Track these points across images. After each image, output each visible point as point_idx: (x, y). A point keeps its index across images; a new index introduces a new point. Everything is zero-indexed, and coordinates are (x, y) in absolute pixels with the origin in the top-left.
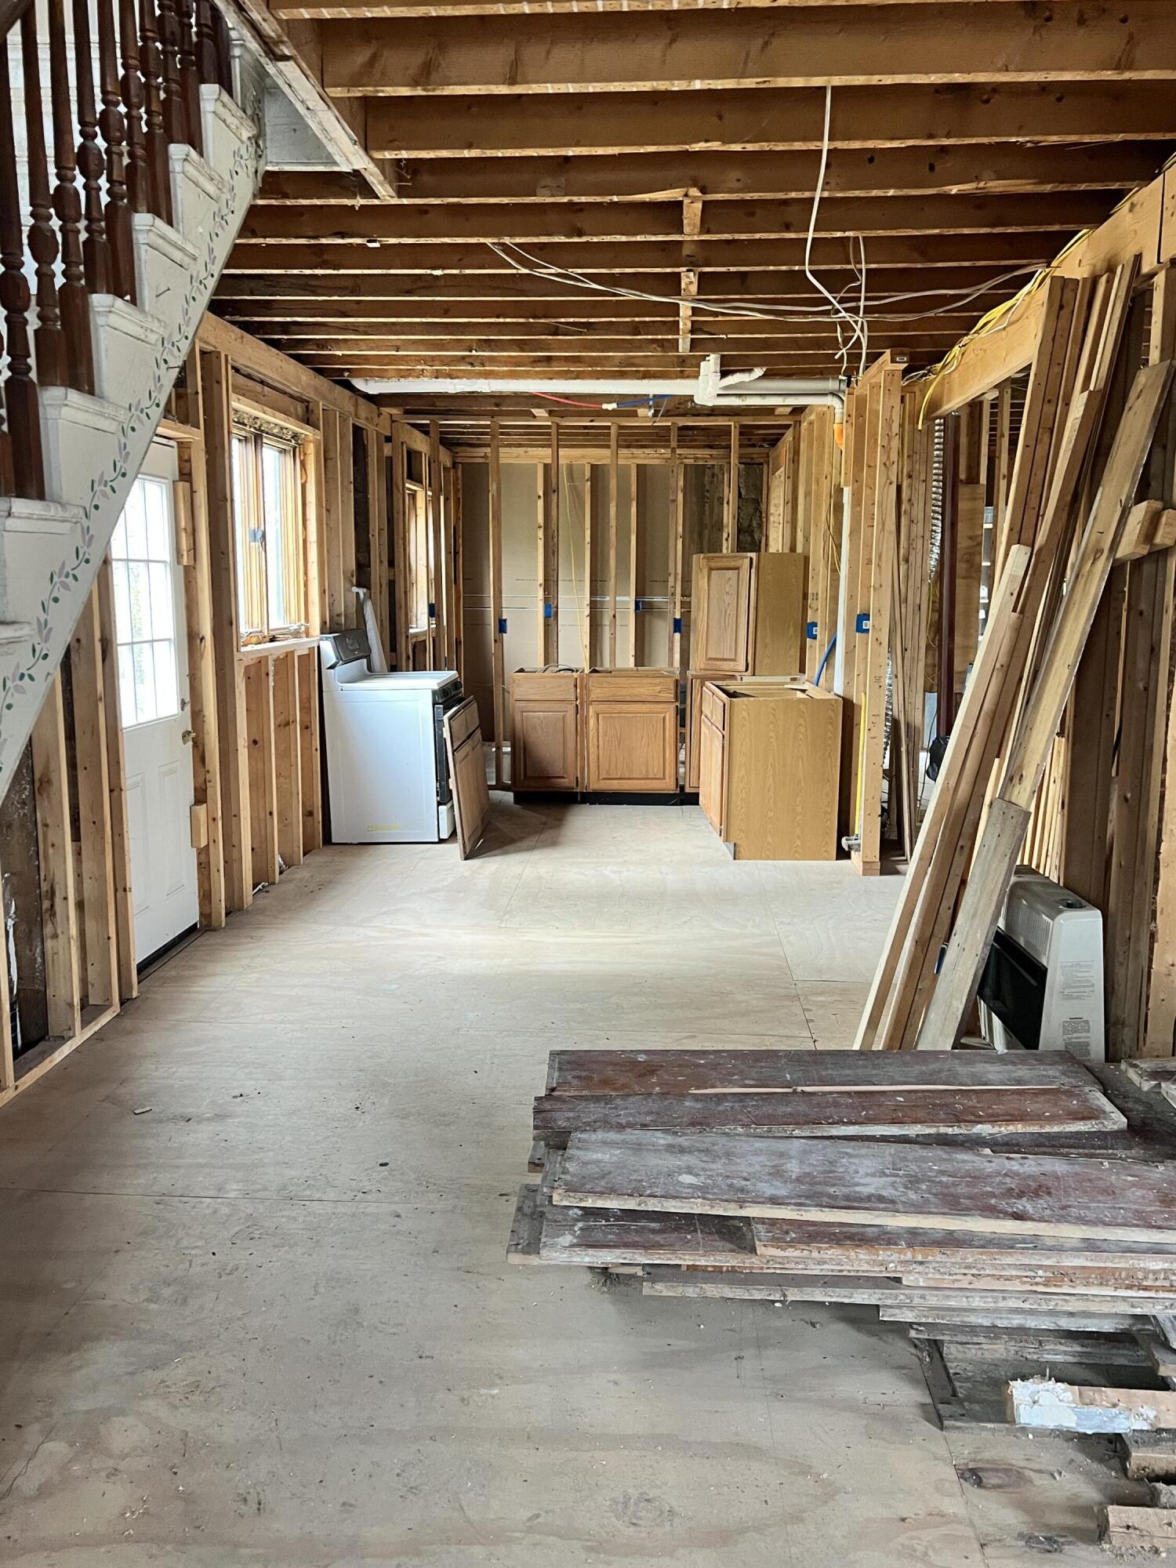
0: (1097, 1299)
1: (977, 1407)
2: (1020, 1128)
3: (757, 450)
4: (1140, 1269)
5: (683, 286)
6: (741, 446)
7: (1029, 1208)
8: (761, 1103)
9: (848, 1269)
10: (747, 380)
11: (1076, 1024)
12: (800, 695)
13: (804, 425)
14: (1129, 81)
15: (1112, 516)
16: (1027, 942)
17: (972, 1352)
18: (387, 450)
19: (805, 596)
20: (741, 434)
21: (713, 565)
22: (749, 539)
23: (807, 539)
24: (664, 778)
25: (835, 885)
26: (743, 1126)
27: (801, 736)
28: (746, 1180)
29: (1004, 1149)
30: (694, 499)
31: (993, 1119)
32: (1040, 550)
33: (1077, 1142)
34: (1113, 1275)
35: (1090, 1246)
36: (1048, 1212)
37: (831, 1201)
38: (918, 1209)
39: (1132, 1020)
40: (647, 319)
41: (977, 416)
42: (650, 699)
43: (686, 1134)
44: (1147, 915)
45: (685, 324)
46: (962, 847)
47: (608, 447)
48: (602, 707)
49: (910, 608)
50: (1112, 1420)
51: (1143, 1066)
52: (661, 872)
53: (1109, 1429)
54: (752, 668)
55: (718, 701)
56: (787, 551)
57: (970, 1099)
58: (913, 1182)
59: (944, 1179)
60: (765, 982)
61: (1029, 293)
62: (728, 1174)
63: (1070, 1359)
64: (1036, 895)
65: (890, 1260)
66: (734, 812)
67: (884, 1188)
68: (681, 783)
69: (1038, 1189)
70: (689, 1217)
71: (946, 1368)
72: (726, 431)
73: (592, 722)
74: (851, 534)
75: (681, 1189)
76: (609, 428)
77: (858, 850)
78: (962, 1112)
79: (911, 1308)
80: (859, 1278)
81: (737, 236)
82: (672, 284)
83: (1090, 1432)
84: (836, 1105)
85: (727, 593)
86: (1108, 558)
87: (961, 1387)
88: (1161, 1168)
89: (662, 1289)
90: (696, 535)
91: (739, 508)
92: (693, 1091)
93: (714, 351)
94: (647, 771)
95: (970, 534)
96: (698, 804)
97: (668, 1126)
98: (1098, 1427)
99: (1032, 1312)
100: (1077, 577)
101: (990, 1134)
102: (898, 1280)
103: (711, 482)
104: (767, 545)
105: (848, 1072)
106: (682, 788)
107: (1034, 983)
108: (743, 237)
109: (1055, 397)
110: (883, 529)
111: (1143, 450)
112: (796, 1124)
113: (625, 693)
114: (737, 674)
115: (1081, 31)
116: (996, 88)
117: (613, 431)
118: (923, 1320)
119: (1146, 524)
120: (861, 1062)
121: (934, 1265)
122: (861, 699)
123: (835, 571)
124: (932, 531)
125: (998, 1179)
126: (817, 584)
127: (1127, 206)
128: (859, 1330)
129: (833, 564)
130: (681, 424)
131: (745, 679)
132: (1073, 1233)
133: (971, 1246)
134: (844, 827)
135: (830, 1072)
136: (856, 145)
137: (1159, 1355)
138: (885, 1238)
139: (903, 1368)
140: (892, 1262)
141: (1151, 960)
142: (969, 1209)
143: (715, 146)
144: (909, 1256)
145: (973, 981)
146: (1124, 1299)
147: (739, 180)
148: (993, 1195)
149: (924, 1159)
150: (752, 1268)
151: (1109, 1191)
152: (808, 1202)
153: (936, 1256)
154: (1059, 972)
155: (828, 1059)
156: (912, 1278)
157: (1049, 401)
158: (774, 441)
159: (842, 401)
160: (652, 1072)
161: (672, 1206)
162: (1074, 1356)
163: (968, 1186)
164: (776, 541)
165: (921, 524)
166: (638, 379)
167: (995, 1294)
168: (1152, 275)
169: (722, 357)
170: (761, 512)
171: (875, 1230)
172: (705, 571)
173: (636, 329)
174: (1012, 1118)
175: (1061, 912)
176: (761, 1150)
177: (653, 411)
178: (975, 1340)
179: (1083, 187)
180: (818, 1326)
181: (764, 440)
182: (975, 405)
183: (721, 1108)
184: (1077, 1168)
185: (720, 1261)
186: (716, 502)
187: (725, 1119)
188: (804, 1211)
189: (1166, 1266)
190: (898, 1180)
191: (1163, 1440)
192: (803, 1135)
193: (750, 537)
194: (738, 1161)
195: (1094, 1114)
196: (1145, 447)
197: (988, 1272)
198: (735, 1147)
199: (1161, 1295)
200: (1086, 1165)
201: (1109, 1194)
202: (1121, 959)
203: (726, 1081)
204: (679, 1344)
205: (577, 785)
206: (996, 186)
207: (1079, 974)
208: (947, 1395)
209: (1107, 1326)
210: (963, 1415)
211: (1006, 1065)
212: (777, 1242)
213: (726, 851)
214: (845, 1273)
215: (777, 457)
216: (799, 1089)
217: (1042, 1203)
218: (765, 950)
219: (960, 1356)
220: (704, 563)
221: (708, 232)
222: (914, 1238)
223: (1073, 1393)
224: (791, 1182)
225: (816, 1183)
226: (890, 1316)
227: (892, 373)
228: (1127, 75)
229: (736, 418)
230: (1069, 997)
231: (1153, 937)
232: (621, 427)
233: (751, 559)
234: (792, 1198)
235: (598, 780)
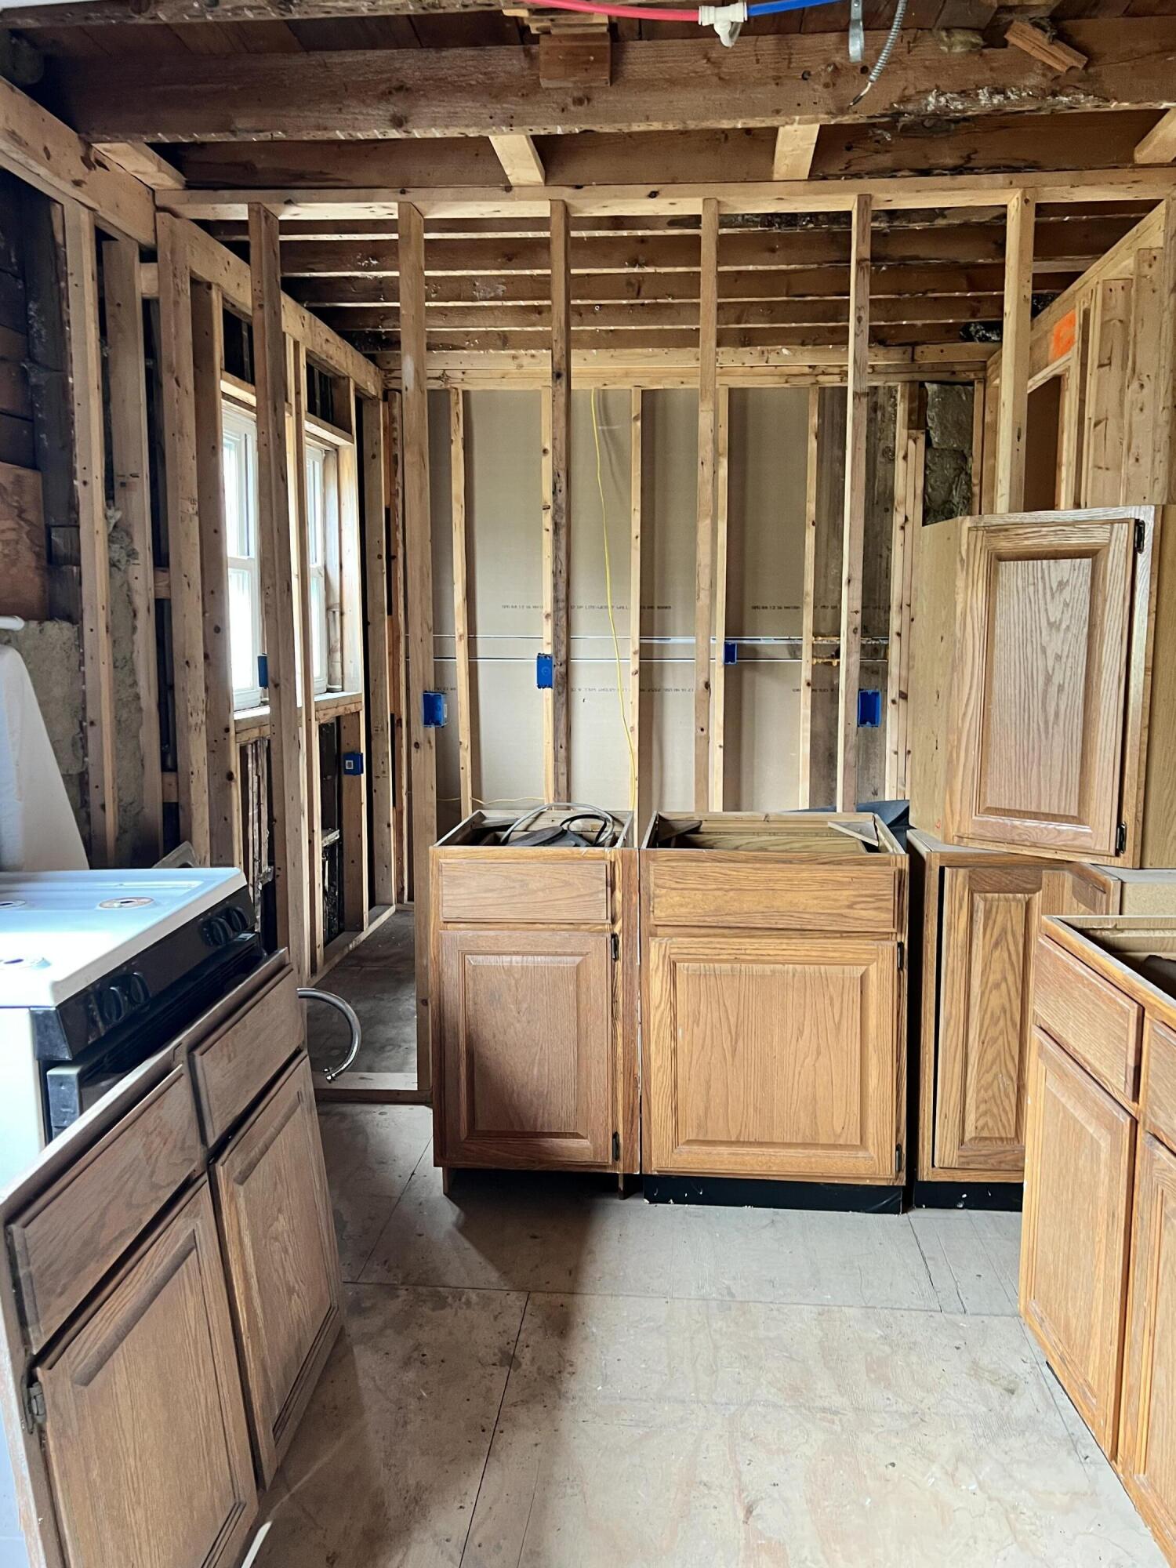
18: (146, 280)
21: (1005, 546)
24: (862, 1143)
42: (822, 924)
48: (682, 944)
54: (1135, 845)
73: (657, 985)
91: (926, 467)
94: (813, 1124)
113: (751, 907)
114: (1088, 861)
170: (969, 477)
186: (879, 460)
205: (616, 1157)
233: (1139, 526)
235: (675, 1144)
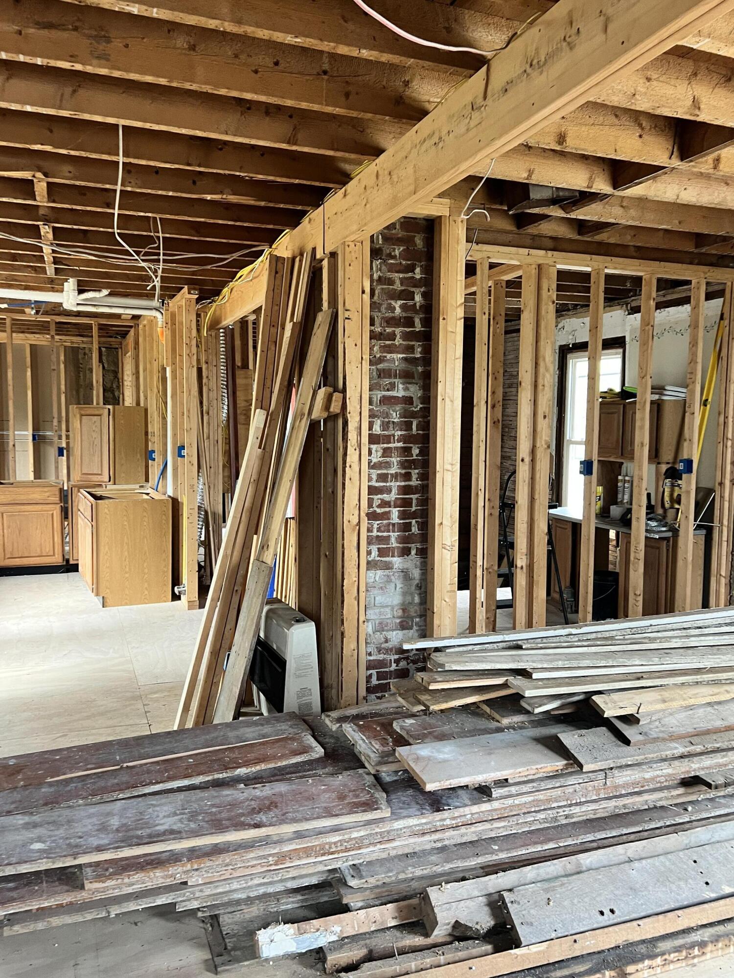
0: (306, 866)
1: (238, 953)
2: (263, 766)
3: (113, 339)
4: (327, 843)
5: (42, 234)
6: (99, 336)
7: (264, 819)
8: (97, 780)
9: (149, 885)
10: (98, 296)
11: (304, 692)
12: (145, 497)
13: (141, 326)
14: (296, 151)
15: (308, 395)
16: (277, 647)
17: (238, 916)
19: (146, 433)
20: (100, 329)
21: (83, 412)
22: (111, 396)
23: (146, 398)
24: (54, 555)
25: (170, 618)
26: (83, 798)
27: (145, 523)
28: (80, 837)
29: (253, 782)
30: (72, 368)
31: (246, 764)
32: (272, 412)
33: (296, 769)
34: (312, 850)
35: (299, 835)
36: (275, 819)
37: (139, 841)
38: (196, 834)
39: (335, 685)
40: (20, 252)
41: (245, 329)
42: (41, 502)
43: (40, 813)
44: (339, 622)
45: (48, 258)
46: (237, 591)
47: (5, 331)
48: (6, 508)
49: (212, 442)
50: (316, 939)
51: (332, 715)
52: (49, 622)
53: (315, 946)
54: (113, 479)
55: (88, 502)
56: (134, 405)
57: (234, 753)
58: (193, 816)
59: (214, 810)
60: (119, 690)
61: (262, 261)
62: (68, 836)
63: (296, 905)
64: (279, 616)
65: (177, 872)
66: (101, 575)
67: (175, 824)
68: (67, 557)
69: (269, 805)
70: (37, 873)
71: (221, 932)
72: (90, 327)
74: (172, 397)
75: (32, 855)
76: (4, 319)
77: (185, 594)
78: (229, 763)
79: (196, 899)
80: (160, 888)
81: (75, 207)
82: (35, 232)
83: (304, 951)
84: (149, 772)
85: (94, 431)
86: (307, 419)
87: (229, 942)
88: (340, 777)
89: (18, 929)
90: (74, 393)
91: (103, 375)
92: (49, 780)
93: (72, 277)
94: (41, 550)
95: (245, 399)
96: (78, 571)
97: (24, 808)
98: (308, 947)
99: (271, 883)
100: (293, 428)
101: (245, 774)
102: (185, 883)
103: (83, 358)
104: (123, 400)
105: (159, 748)
106: (68, 561)
107: (280, 670)
108: (79, 208)
109: (275, 324)
110: (190, 394)
111: (322, 359)
112: (120, 790)
113: (23, 498)
114: (103, 484)
115: (268, 118)
116: (226, 143)
117: (8, 322)
118: (205, 905)
119: (325, 400)
120: (167, 740)
121: (205, 869)
122: (184, 500)
123: (164, 418)
124: (222, 396)
125: (246, 803)
126: (153, 425)
127: (307, 219)
128: (168, 920)
129: (163, 414)
130: (58, 320)
131: (109, 487)
132: (288, 829)
133: (228, 851)
134: (176, 580)
135: (146, 750)
136: (143, 162)
137: (343, 891)
138: (174, 858)
139: (193, 939)
140: (179, 873)
141: (342, 649)
142: (227, 827)
143: (48, 148)
144: (189, 867)
145: (244, 673)
146: (321, 862)
147: (70, 172)
148: (243, 815)
149: (202, 799)
150: (84, 899)
151: (311, 798)
152: (122, 844)
153: (207, 863)
154: (293, 661)
155: (147, 741)
156: (194, 880)
157: (273, 326)
158: (124, 335)
159: (162, 314)
160: (18, 772)
161: (24, 869)
162: (298, 903)
163: (228, 812)
164: (129, 399)
165: (215, 392)
166: (21, 289)
167: (246, 878)
168: (322, 260)
169: (79, 281)
170: (118, 379)
171: (167, 854)
172: (78, 416)
173: (14, 257)
174: (258, 761)
175: (293, 625)
176: (93, 814)
177: (34, 311)
178: (239, 908)
179: (282, 206)
180: (139, 924)
181: (117, 334)
182: (243, 322)
183: (69, 788)
184: (294, 787)
185: (59, 900)
186: (87, 372)
187: (70, 796)
188: (120, 851)
189: (341, 838)
190: (184, 816)
191: (346, 944)
192: (125, 796)
193: (112, 395)
194: (76, 825)
195: (305, 750)
196: (322, 356)
197: (239, 866)
198: (75, 815)
199: (341, 855)
200: (299, 784)
201: (310, 800)
202: (328, 649)
203: (71, 770)
204: (37, 962)
206: (233, 199)
207: (304, 662)
208: (220, 949)
209: (314, 881)
210: (230, 961)
211: (258, 726)
212: (99, 878)
213: (98, 601)
214: (148, 888)
215: (127, 345)
216: (125, 765)
217: (272, 814)
218: (120, 667)
219: (230, 921)
220: (76, 411)
221: (54, 202)
222: (194, 854)
223: (294, 928)
224: (112, 833)
225: (129, 830)
226: (183, 907)
227: (190, 300)
228: (294, 148)
229: (96, 319)
230: (299, 676)
231: (343, 634)
232: (14, 320)
233: (109, 409)
234: (112, 844)
235: (5, 559)
